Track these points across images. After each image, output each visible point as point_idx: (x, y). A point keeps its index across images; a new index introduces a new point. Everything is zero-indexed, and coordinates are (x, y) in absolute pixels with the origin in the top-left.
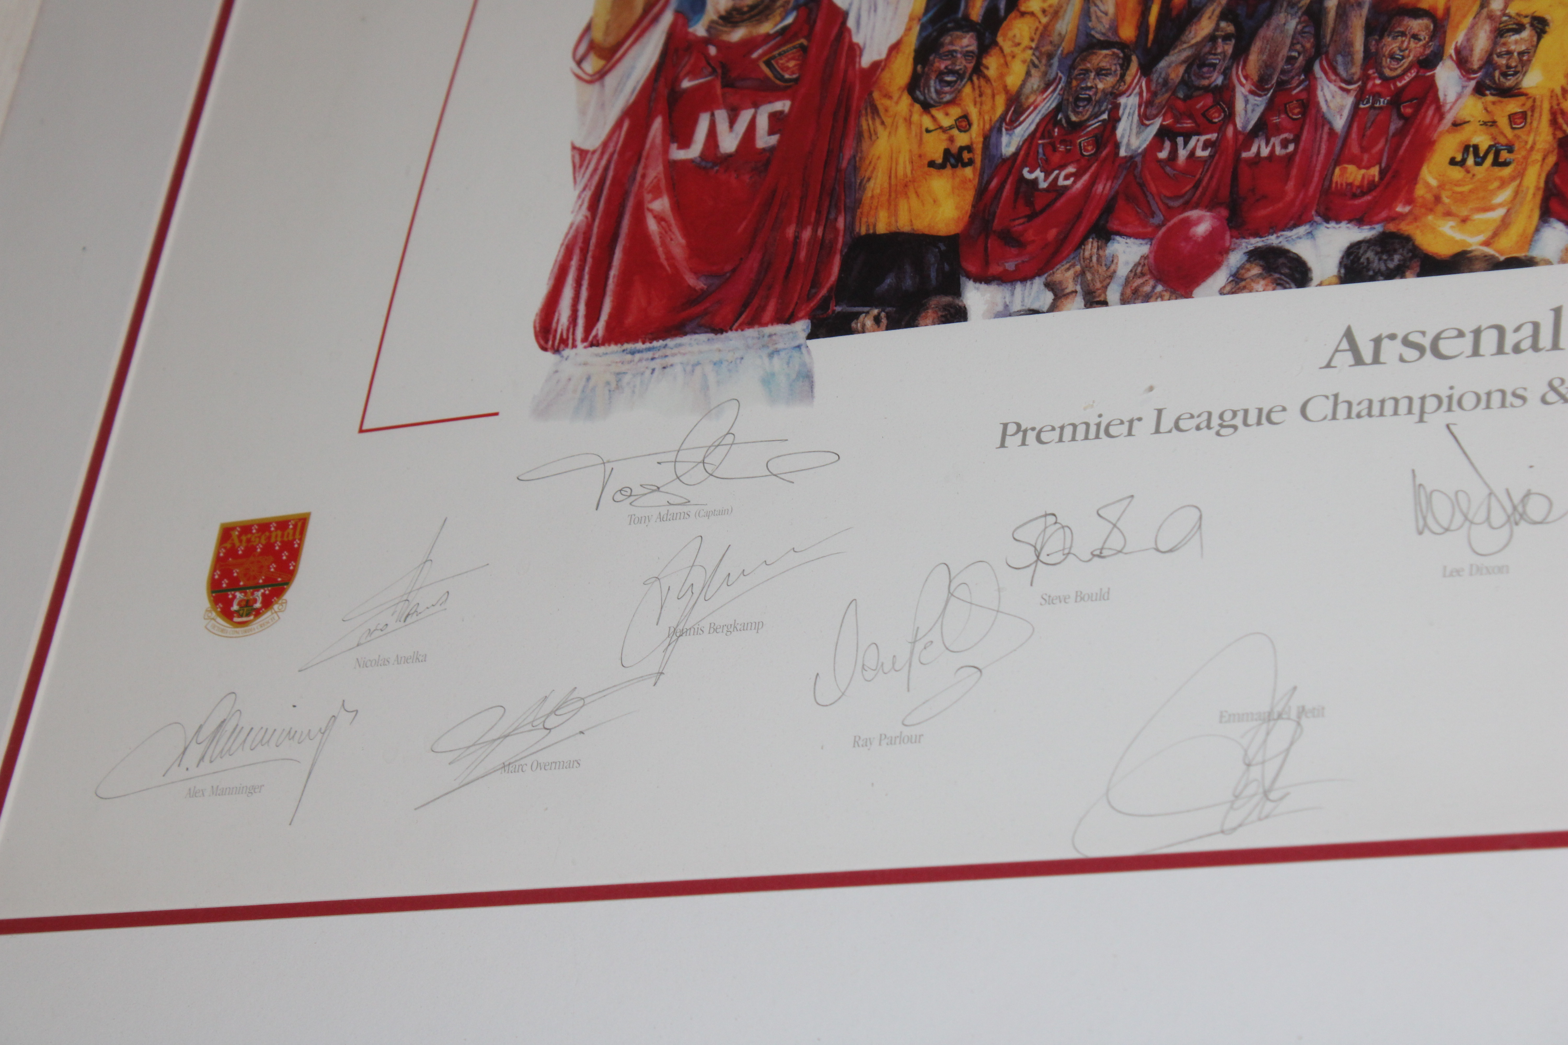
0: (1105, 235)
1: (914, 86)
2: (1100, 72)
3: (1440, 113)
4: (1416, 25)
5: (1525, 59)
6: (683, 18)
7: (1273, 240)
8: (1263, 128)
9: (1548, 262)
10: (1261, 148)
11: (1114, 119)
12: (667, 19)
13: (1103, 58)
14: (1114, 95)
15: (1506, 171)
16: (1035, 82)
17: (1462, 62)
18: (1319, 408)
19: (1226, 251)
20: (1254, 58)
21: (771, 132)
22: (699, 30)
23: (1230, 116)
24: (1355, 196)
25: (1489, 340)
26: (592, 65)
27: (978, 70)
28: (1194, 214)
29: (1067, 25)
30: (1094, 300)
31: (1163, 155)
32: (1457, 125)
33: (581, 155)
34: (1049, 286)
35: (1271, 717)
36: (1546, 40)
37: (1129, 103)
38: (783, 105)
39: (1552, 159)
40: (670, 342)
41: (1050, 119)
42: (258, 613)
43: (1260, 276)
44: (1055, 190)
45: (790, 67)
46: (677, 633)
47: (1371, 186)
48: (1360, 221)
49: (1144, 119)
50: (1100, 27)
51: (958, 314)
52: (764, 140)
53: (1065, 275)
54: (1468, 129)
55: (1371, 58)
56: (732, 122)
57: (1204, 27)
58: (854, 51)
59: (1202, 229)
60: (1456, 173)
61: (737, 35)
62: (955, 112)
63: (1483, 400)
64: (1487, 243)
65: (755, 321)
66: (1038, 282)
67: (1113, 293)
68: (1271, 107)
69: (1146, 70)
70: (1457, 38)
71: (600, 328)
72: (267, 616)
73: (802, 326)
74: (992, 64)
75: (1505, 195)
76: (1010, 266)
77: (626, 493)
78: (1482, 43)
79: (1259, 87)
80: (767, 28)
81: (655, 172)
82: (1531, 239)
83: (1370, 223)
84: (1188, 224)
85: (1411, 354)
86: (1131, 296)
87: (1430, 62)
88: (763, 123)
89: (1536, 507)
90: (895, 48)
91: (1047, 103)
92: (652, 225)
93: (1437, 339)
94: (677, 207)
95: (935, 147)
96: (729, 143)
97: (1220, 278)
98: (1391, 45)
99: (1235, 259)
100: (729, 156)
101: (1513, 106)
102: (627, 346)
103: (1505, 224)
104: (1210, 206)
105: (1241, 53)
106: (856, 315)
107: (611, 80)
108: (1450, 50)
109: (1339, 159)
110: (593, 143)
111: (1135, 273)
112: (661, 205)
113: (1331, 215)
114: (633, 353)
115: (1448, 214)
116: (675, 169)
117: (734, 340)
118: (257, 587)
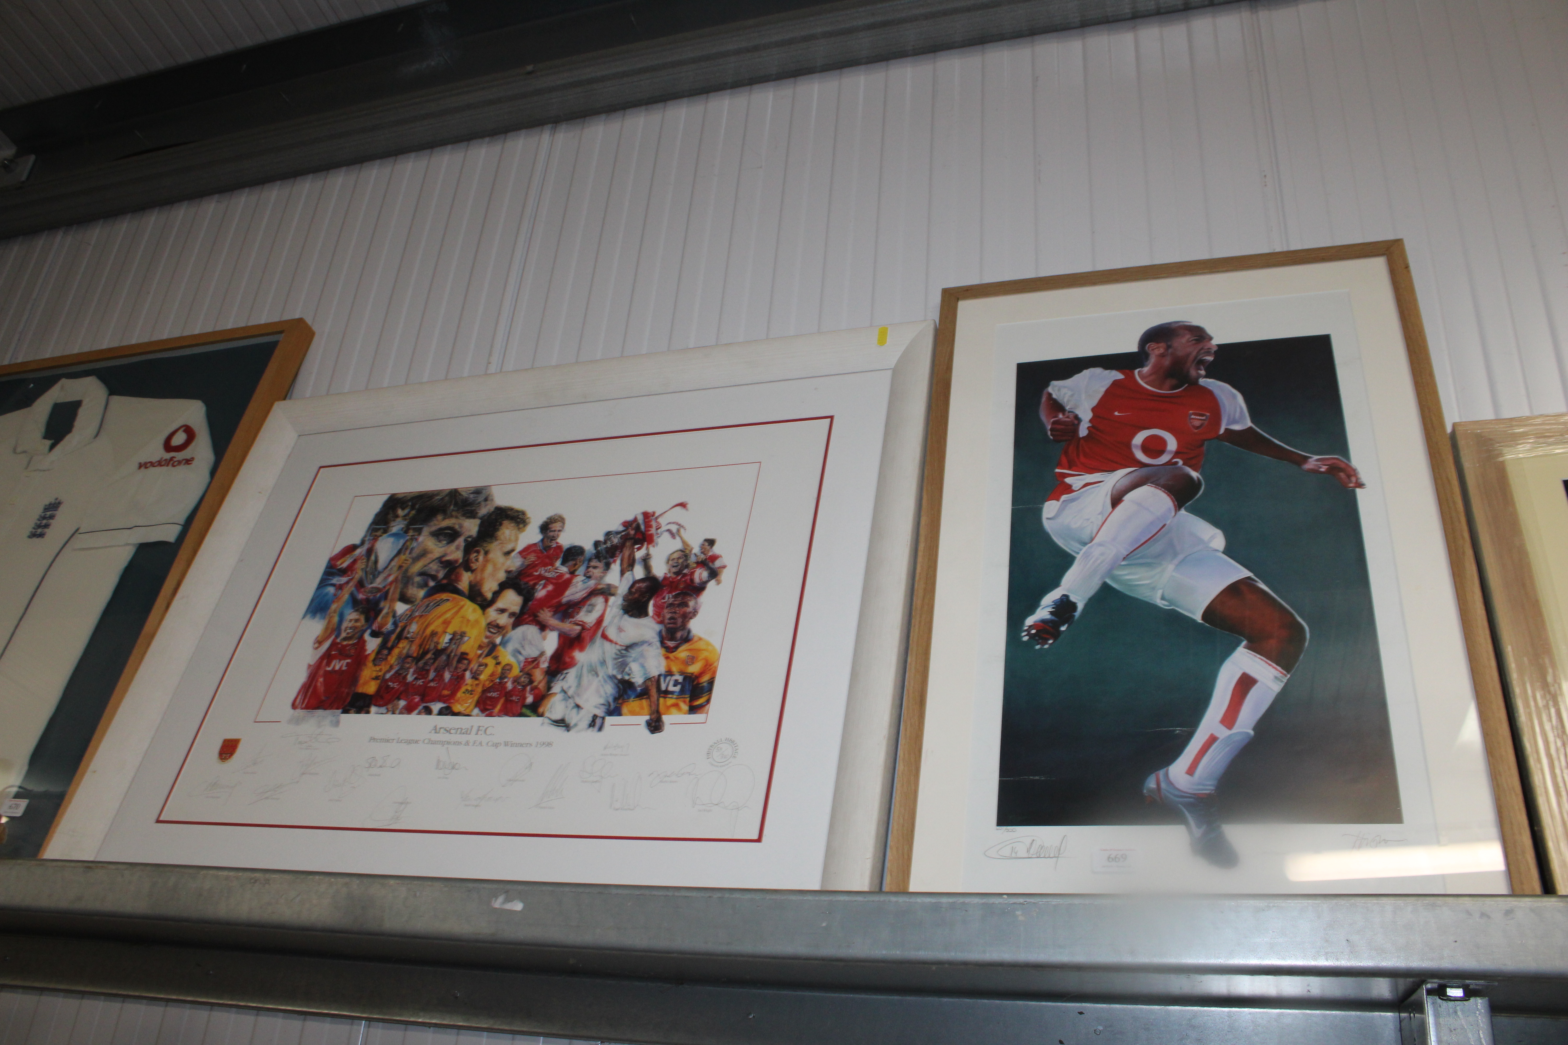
0: (399, 698)
1: (374, 660)
2: (408, 663)
3: (464, 681)
4: (466, 662)
5: (482, 672)
6: (337, 637)
7: (428, 704)
8: (433, 680)
9: (474, 716)
10: (432, 684)
11: (407, 674)
12: (333, 637)
13: (409, 660)
14: (409, 668)
15: (472, 696)
16: (396, 663)
17: (471, 671)
18: (426, 741)
19: (419, 705)
20: (436, 664)
21: (346, 667)
22: (338, 640)
23: (428, 676)
24: (445, 697)
25: (459, 731)
26: (316, 645)
27: (386, 659)
28: (415, 697)
29: (405, 651)
30: (394, 713)
31: (414, 683)
32: (467, 684)
33: (309, 666)
34: (387, 709)
35: (402, 803)
36: (487, 669)
37: (412, 670)
38: (349, 661)
39: (480, 695)
40: (316, 711)
41: (396, 672)
42: (227, 759)
43: (424, 712)
44: (393, 688)
45: (352, 652)
46: (303, 774)
47: (447, 696)
48: (444, 702)
49: (413, 674)
50: (411, 652)
51: (368, 712)
52: (344, 668)
53: (390, 706)
54: (468, 686)
55: (456, 668)
56: (339, 662)
57: (429, 656)
58: (365, 650)
59: (417, 700)
60: (463, 695)
61: (345, 643)
62: (380, 667)
63: (454, 743)
64: (465, 710)
65: (331, 709)
66: (384, 708)
67: (397, 712)
68: (436, 676)
69: (416, 663)
70: (472, 666)
71: (304, 706)
72: (229, 760)
73: (340, 711)
74: (389, 657)
75: (470, 701)
76: (381, 703)
77: (300, 743)
78: (475, 668)
79: (435, 670)
80: (351, 642)
81: (321, 672)
82: (472, 711)
83: (446, 703)
84: (415, 699)
85: (445, 732)
86: (401, 713)
87: (465, 670)
88: (345, 664)
89: (457, 767)
90: (373, 651)
91: (396, 668)
92: (319, 684)
93: (450, 730)
94: (324, 681)
95: (374, 674)
96: (337, 668)
97: (416, 712)
98: (460, 665)
99: (420, 708)
100: (337, 671)
101: (477, 682)
102: (309, 710)
103: (468, 707)
104: (419, 695)
105: (433, 663)
106: (351, 710)
107: (319, 649)
108: (470, 668)
109: (443, 689)
110: (312, 663)
111: (402, 708)
112: (321, 680)
113: (440, 701)
114: (309, 712)
115: (460, 703)
116: (326, 672)
117: (328, 712)
118: (228, 754)
